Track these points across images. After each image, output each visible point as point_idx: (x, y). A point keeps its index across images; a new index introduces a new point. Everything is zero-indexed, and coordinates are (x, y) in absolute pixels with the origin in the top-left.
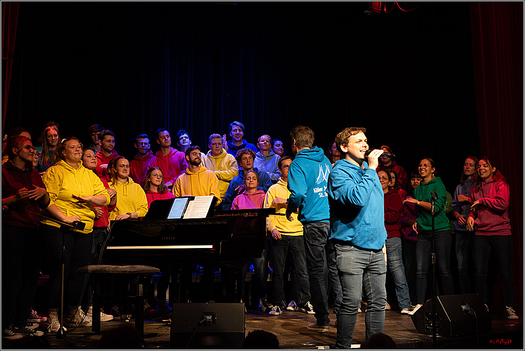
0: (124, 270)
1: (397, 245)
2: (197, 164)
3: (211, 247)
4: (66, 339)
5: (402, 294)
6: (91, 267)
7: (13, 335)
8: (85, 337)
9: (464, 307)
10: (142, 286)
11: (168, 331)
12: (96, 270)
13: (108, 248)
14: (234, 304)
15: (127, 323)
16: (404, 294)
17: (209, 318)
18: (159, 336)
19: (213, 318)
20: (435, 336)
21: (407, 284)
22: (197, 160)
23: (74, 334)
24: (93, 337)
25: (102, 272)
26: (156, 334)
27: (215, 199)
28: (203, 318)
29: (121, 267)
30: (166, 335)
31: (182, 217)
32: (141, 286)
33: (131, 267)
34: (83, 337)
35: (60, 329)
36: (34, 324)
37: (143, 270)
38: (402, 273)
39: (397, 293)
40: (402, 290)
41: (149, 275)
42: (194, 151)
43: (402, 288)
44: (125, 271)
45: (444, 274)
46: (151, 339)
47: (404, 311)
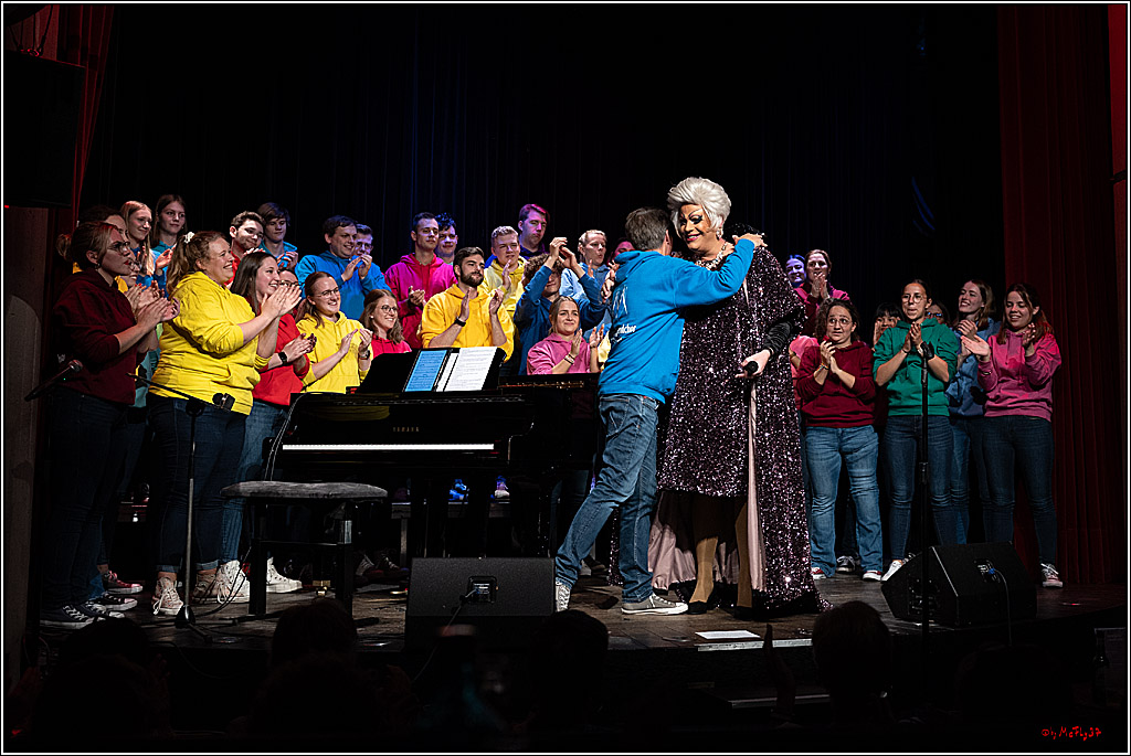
0: (317, 491)
1: (870, 447)
2: (475, 285)
3: (490, 447)
4: (195, 627)
5: (869, 543)
6: (247, 487)
7: (84, 620)
8: (234, 624)
9: (983, 568)
10: (350, 525)
11: (400, 614)
12: (259, 492)
13: (285, 447)
14: (534, 560)
15: (321, 597)
16: (871, 543)
17: (483, 587)
18: (384, 623)
19: (491, 588)
20: (926, 624)
21: (880, 523)
22: (474, 277)
23: (213, 619)
24: (249, 625)
25: (271, 496)
26: (377, 619)
27: (500, 354)
28: (471, 587)
29: (307, 485)
30: (398, 621)
31: (435, 388)
32: (348, 524)
33: (329, 487)
34: (230, 625)
35: (183, 609)
36: (126, 601)
37: (352, 493)
38: (873, 502)
39: (860, 539)
40: (869, 535)
41: (366, 502)
42: (469, 258)
43: (870, 531)
44: (317, 494)
45: (938, 502)
46: (368, 628)
47: (870, 575)
